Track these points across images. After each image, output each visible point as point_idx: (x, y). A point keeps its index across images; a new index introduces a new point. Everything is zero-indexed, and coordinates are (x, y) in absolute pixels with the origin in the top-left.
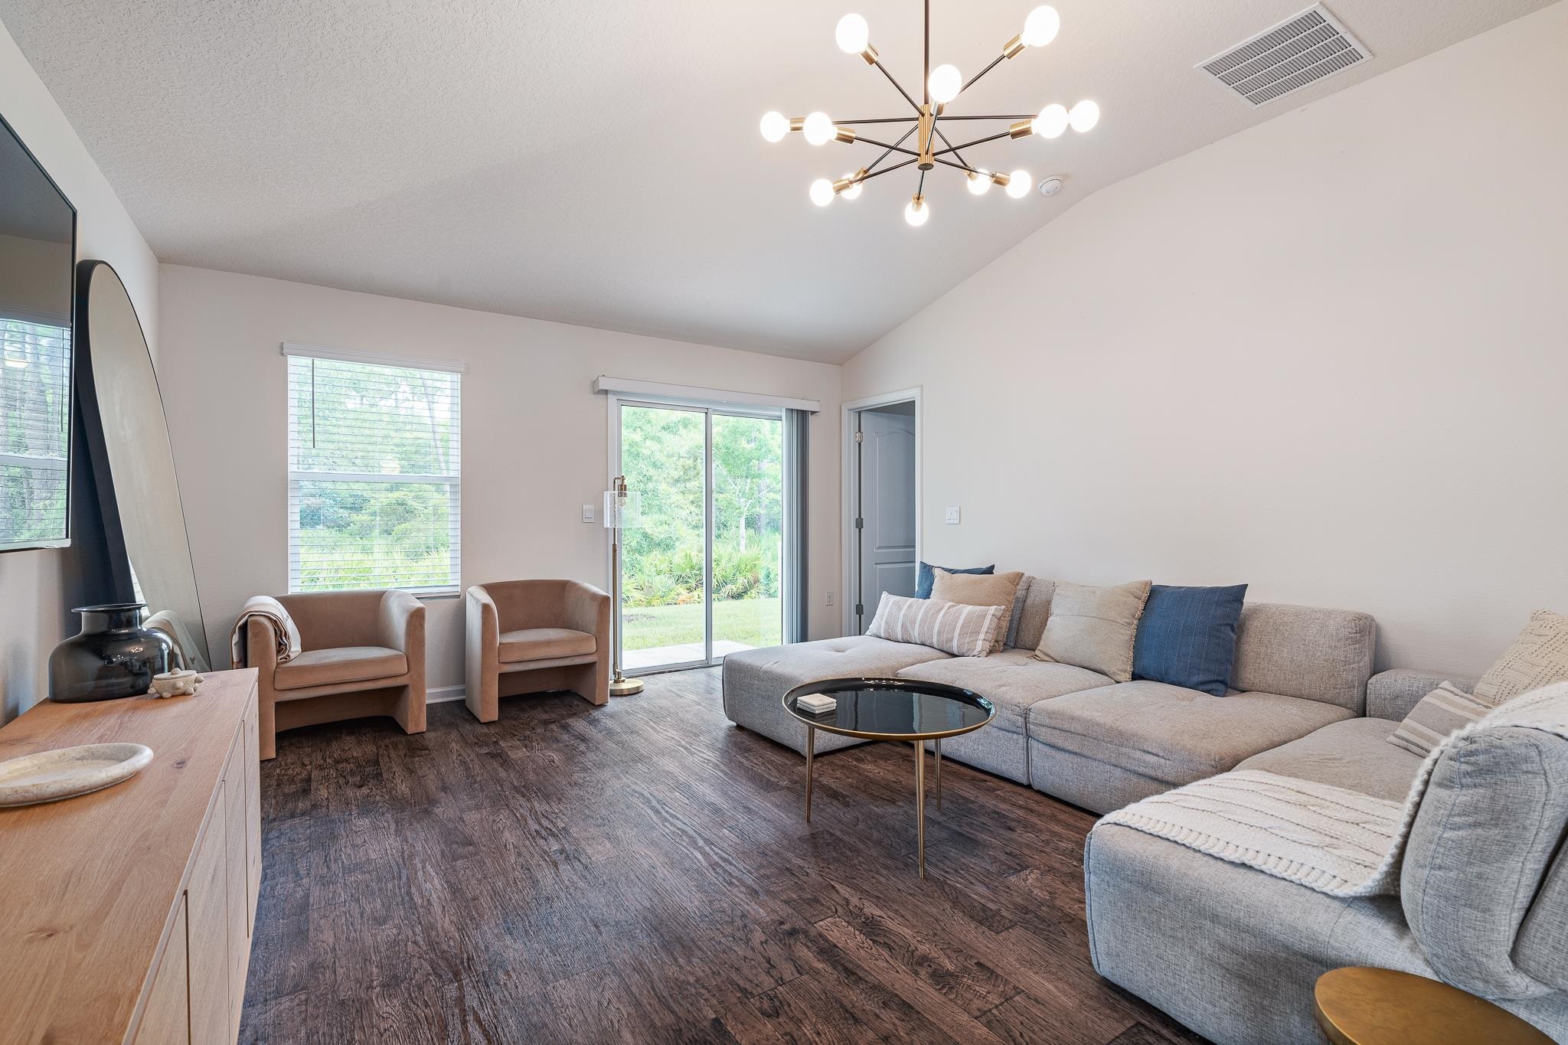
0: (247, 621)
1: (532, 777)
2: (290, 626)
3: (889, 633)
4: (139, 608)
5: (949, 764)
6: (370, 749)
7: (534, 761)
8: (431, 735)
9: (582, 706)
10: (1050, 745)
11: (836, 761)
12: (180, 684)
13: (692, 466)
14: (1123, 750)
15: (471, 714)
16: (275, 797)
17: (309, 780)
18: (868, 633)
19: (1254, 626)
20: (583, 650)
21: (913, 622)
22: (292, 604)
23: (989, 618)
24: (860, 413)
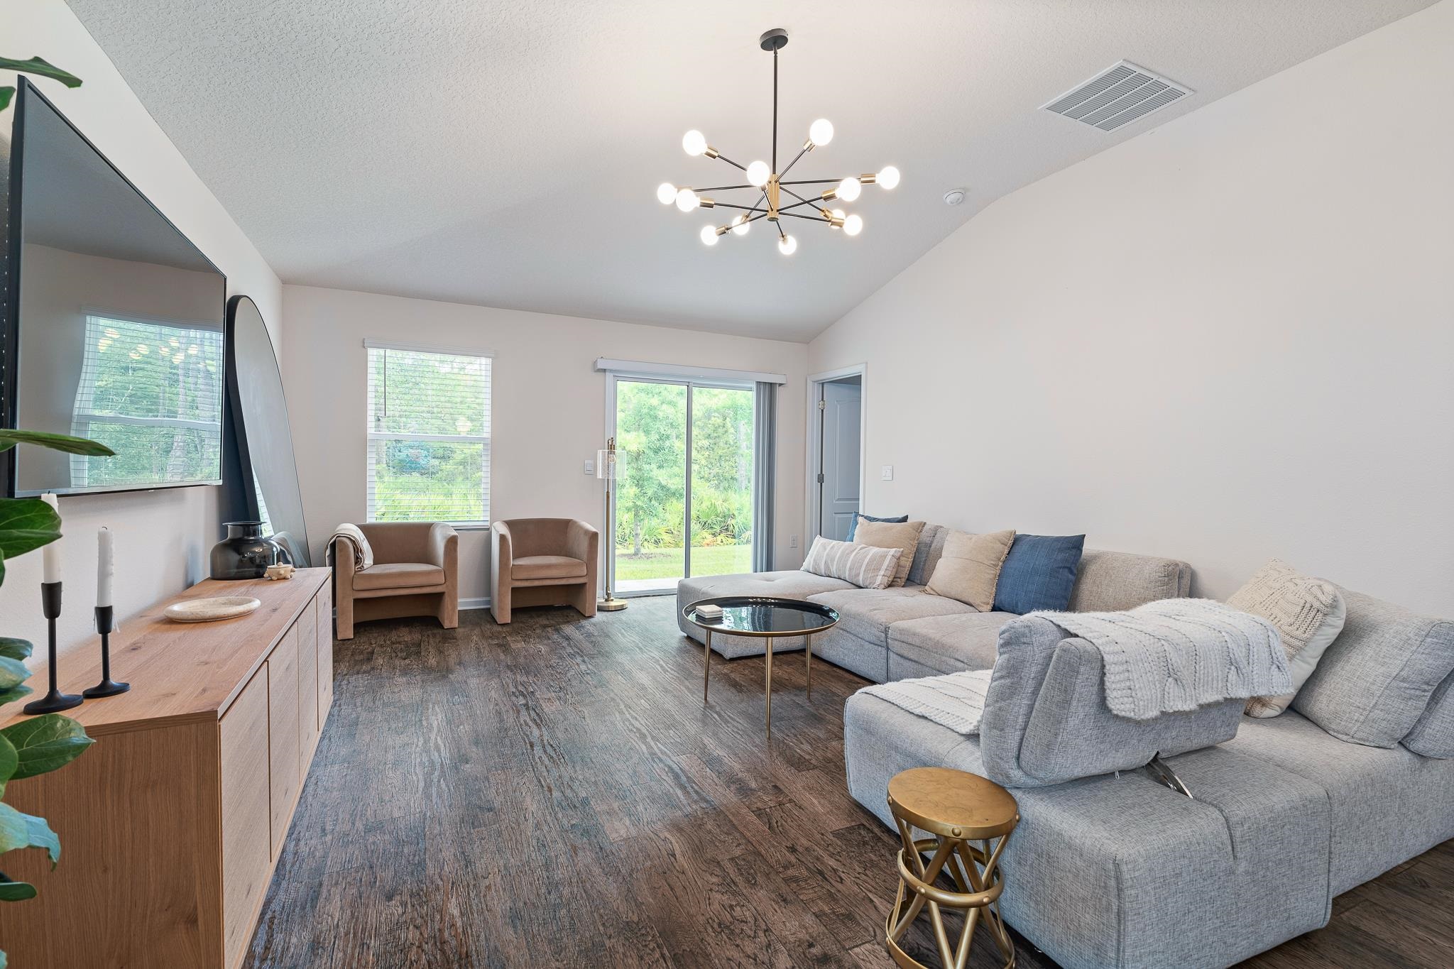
0: (335, 541)
1: (522, 660)
2: (365, 546)
3: (815, 569)
4: (260, 524)
5: (838, 670)
6: (416, 636)
7: (527, 651)
8: (461, 630)
9: (575, 617)
10: (899, 655)
11: (749, 664)
12: (282, 572)
13: (721, 424)
14: (944, 658)
15: (493, 618)
16: (349, 662)
17: (372, 653)
18: (802, 569)
19: (1092, 572)
20: (576, 572)
21: (832, 560)
22: (368, 530)
23: (889, 557)
24: (823, 384)
